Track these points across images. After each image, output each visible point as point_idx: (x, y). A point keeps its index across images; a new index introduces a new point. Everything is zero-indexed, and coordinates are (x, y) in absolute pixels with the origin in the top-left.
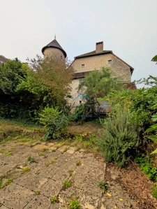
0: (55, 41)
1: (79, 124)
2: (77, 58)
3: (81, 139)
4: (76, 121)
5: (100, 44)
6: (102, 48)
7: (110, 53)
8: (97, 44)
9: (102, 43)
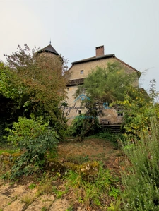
0: (50, 46)
1: (78, 141)
2: (75, 64)
3: (78, 179)
4: (75, 135)
5: (100, 48)
6: (103, 52)
7: (112, 56)
8: (97, 48)
9: (102, 47)
